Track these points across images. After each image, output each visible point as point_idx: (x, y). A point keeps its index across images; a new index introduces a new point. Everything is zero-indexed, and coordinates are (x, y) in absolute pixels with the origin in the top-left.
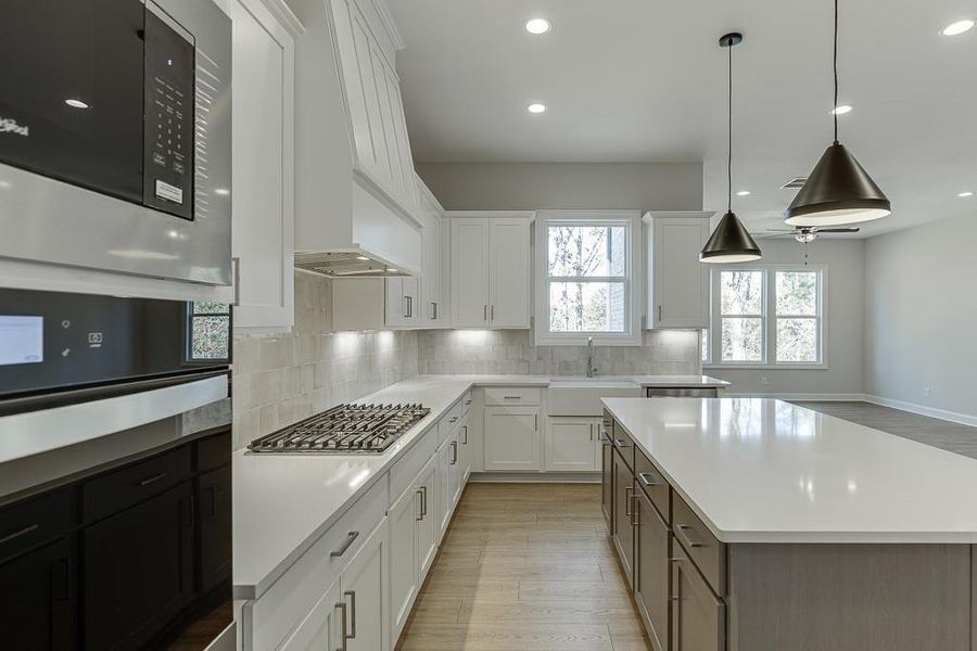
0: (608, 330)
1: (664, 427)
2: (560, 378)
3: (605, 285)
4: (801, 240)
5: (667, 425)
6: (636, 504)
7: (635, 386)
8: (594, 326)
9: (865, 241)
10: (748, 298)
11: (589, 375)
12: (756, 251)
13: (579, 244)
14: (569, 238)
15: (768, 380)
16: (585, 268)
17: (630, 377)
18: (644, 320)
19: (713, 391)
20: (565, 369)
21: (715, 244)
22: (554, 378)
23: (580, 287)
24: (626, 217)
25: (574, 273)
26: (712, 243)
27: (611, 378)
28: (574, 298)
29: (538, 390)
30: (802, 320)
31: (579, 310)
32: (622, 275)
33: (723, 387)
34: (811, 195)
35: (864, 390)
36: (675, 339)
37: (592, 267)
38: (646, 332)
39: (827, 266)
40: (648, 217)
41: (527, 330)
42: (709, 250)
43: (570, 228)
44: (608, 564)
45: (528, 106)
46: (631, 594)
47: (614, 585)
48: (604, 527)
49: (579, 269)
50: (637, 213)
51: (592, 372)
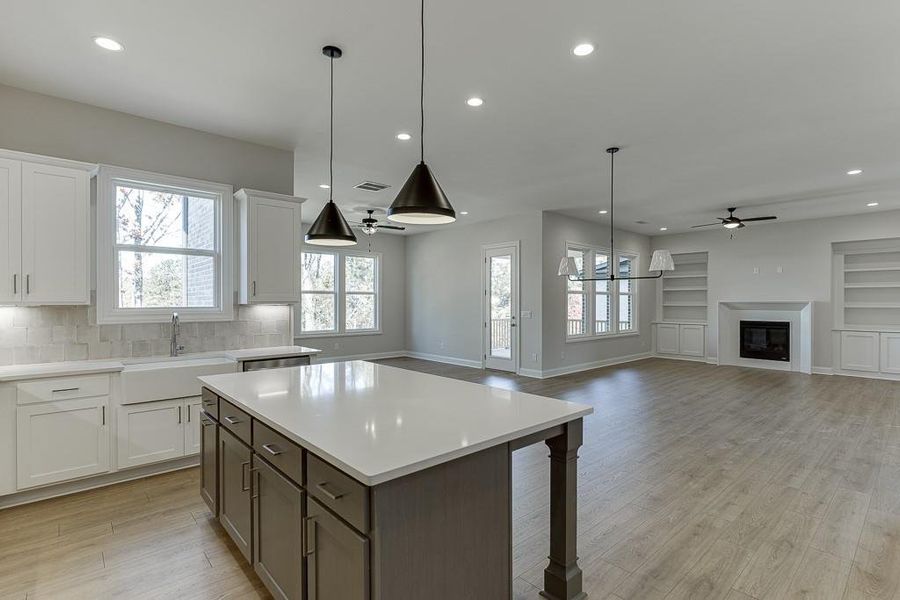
0: (184, 305)
1: (257, 398)
2: (133, 360)
3: (180, 257)
4: (366, 232)
5: (260, 396)
6: (256, 475)
7: (228, 361)
8: (155, 301)
9: (405, 237)
10: (317, 276)
11: (174, 353)
12: (352, 238)
13: (138, 211)
14: (123, 202)
15: (340, 346)
16: (146, 237)
17: (221, 352)
18: (237, 295)
19: (305, 359)
20: (141, 349)
21: (319, 228)
22: (125, 360)
23: (139, 258)
24: (219, 190)
25: (132, 242)
26: (317, 227)
27: (199, 355)
28: (133, 270)
29: (107, 376)
30: (358, 296)
31: (139, 284)
32: (212, 249)
33: (314, 354)
34: (407, 199)
35: (405, 349)
36: (269, 314)
37: (157, 235)
38: (238, 306)
39: (381, 254)
40: (241, 193)
41: (86, 307)
42: (314, 233)
43: (127, 190)
44: (216, 547)
45: (96, 37)
46: (248, 568)
47: (225, 566)
48: (204, 511)
49: (138, 238)
50: (228, 188)
51: (176, 350)
